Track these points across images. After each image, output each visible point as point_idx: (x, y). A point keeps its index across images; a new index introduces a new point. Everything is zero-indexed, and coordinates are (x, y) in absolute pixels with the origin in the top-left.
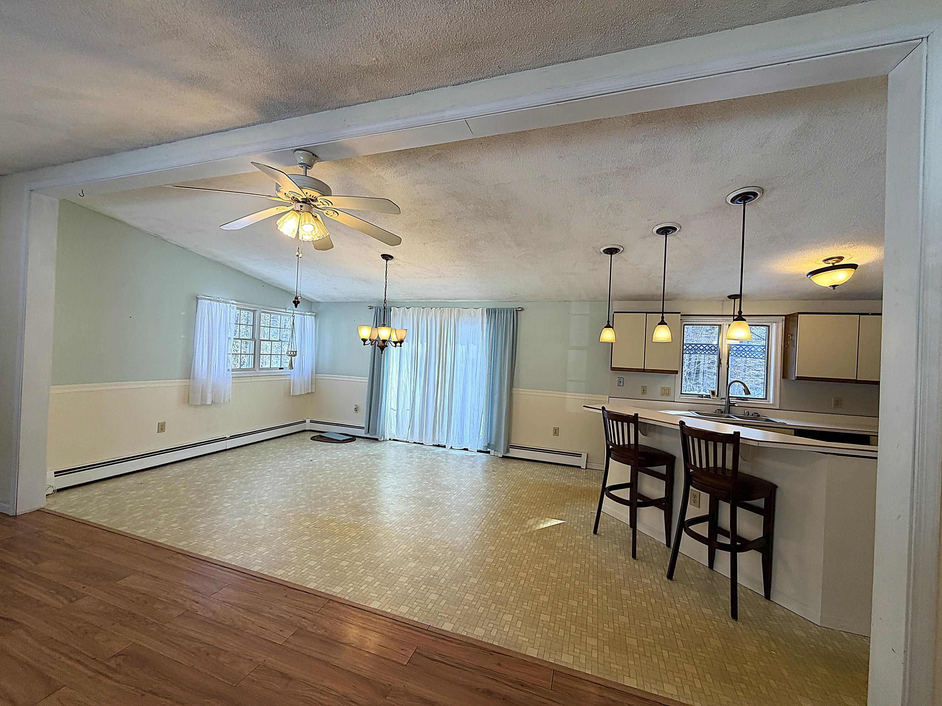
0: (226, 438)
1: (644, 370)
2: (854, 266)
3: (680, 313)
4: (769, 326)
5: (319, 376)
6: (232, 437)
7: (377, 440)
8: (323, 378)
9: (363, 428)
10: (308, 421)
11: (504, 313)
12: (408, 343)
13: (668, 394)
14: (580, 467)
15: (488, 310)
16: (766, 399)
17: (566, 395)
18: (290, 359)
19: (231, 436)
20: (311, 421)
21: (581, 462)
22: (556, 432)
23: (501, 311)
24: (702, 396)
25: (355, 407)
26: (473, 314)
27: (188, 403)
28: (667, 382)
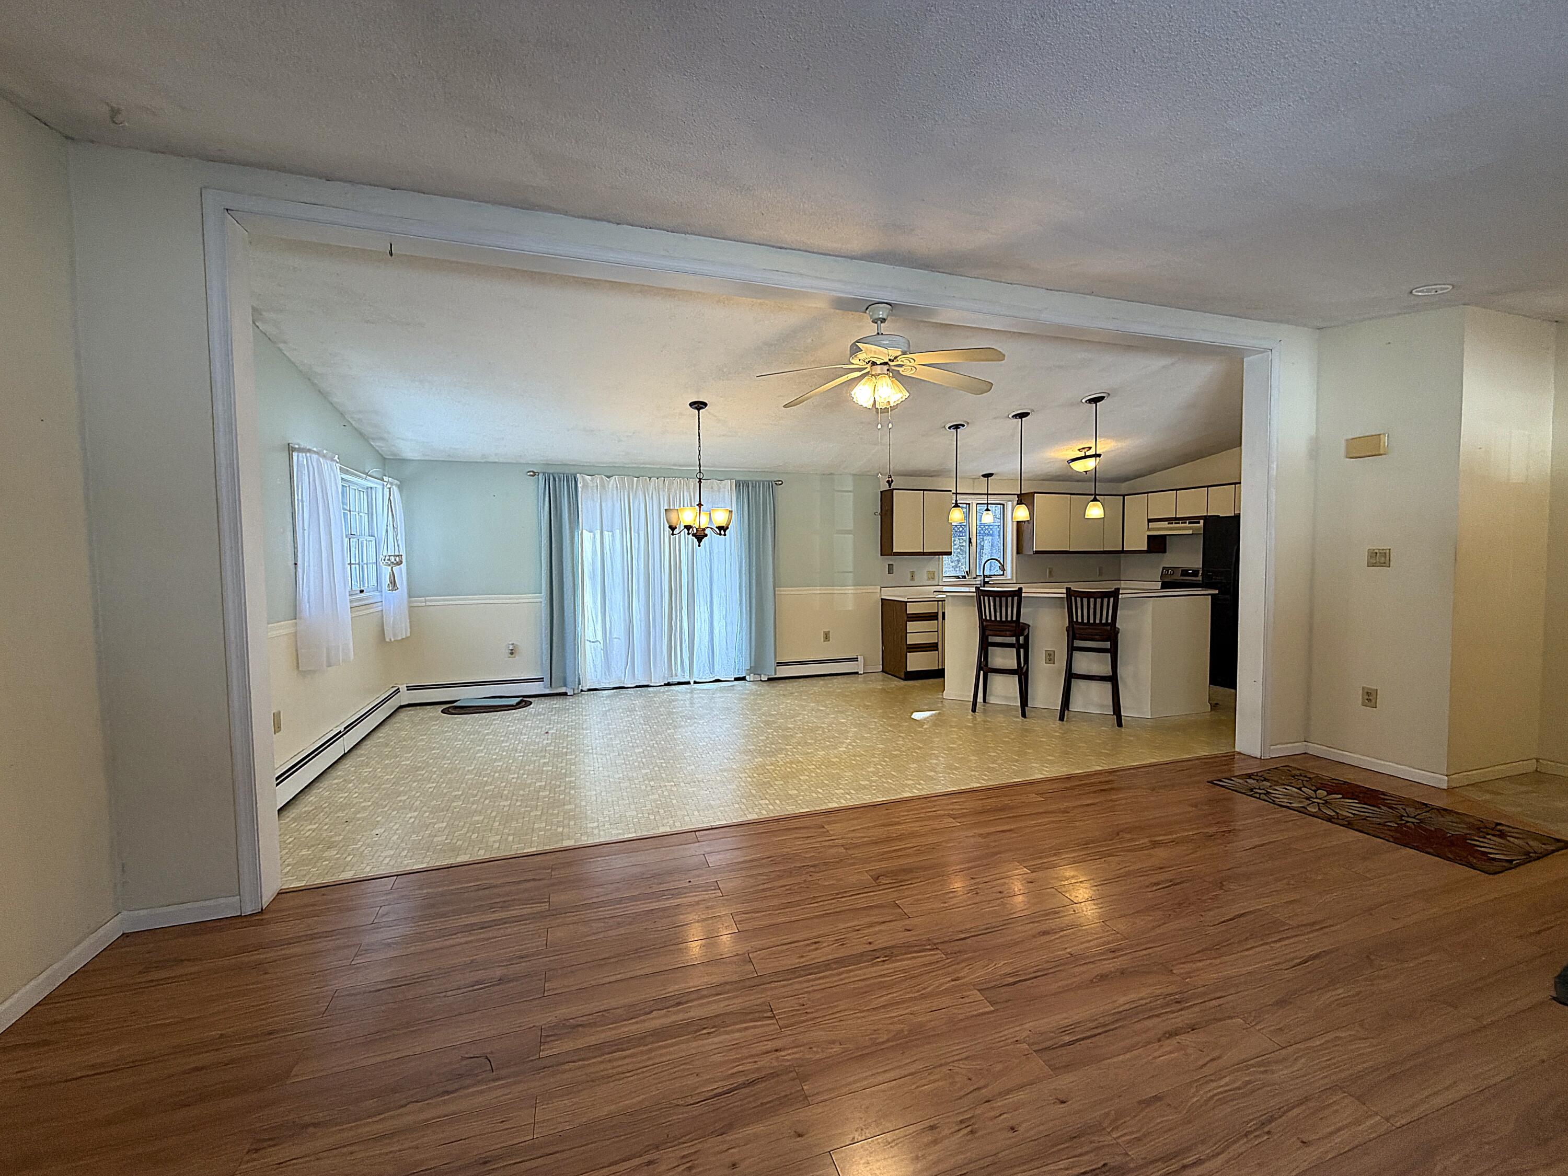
0: (340, 732)
1: (924, 554)
2: (1097, 455)
3: (950, 491)
4: (1003, 505)
5: (419, 601)
6: (349, 728)
7: (565, 694)
8: (428, 603)
9: (541, 680)
10: (403, 688)
11: (759, 487)
12: (611, 533)
13: (933, 578)
14: (857, 673)
15: (738, 484)
16: (1003, 575)
17: (833, 590)
18: (390, 570)
19: (345, 728)
20: (409, 688)
21: (858, 667)
22: (827, 637)
23: (756, 484)
24: (958, 577)
25: (511, 647)
26: (715, 488)
27: (298, 667)
28: (931, 565)
